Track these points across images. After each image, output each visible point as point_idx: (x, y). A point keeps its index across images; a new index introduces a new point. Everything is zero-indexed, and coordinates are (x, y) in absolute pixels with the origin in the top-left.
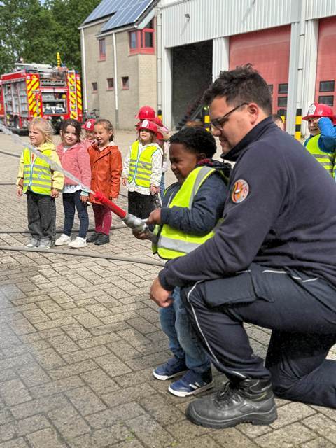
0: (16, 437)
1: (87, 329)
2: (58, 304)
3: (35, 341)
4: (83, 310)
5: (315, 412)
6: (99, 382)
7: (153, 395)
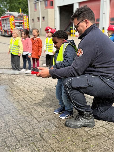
0: (9, 131)
1: (32, 99)
2: (22, 91)
3: (15, 102)
4: (30, 93)
5: (108, 123)
6: (36, 115)
7: (54, 118)
